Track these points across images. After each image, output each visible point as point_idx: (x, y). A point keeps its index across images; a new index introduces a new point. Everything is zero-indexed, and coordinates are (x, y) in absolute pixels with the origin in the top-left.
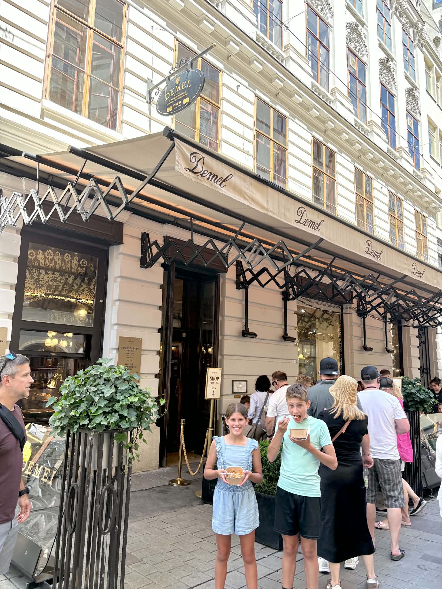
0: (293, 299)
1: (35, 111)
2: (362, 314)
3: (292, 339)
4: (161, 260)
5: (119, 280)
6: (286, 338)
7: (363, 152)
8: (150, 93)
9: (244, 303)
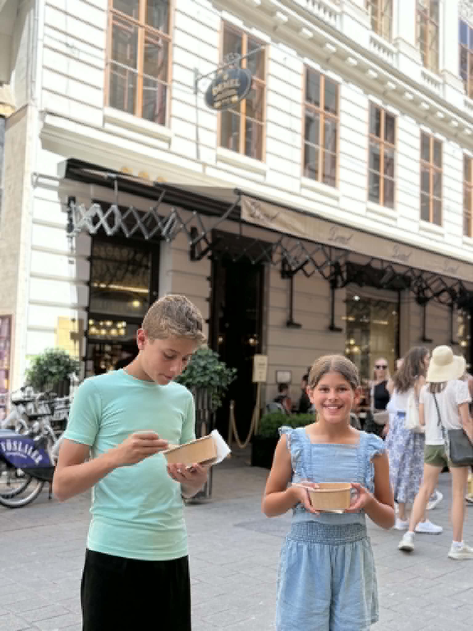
0: (342, 287)
1: (96, 119)
2: (422, 301)
3: (339, 330)
4: (209, 253)
5: (171, 273)
6: (332, 328)
7: (432, 111)
8: (196, 83)
9: (289, 292)
